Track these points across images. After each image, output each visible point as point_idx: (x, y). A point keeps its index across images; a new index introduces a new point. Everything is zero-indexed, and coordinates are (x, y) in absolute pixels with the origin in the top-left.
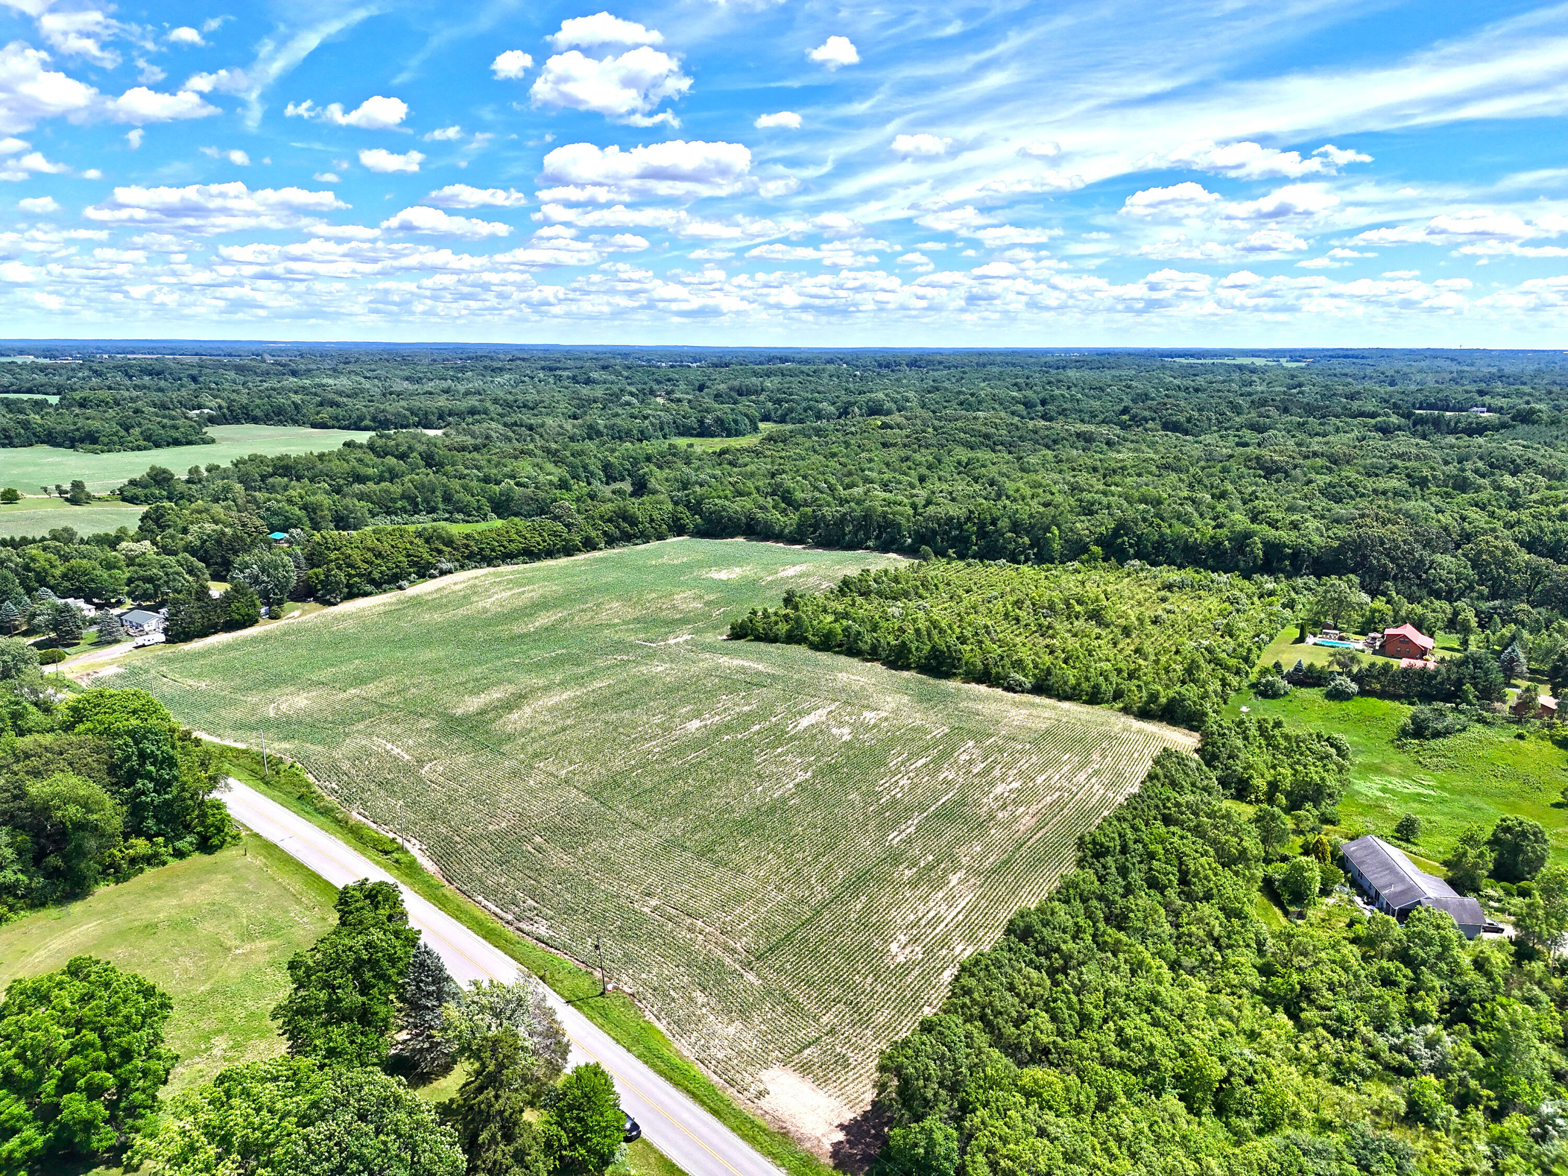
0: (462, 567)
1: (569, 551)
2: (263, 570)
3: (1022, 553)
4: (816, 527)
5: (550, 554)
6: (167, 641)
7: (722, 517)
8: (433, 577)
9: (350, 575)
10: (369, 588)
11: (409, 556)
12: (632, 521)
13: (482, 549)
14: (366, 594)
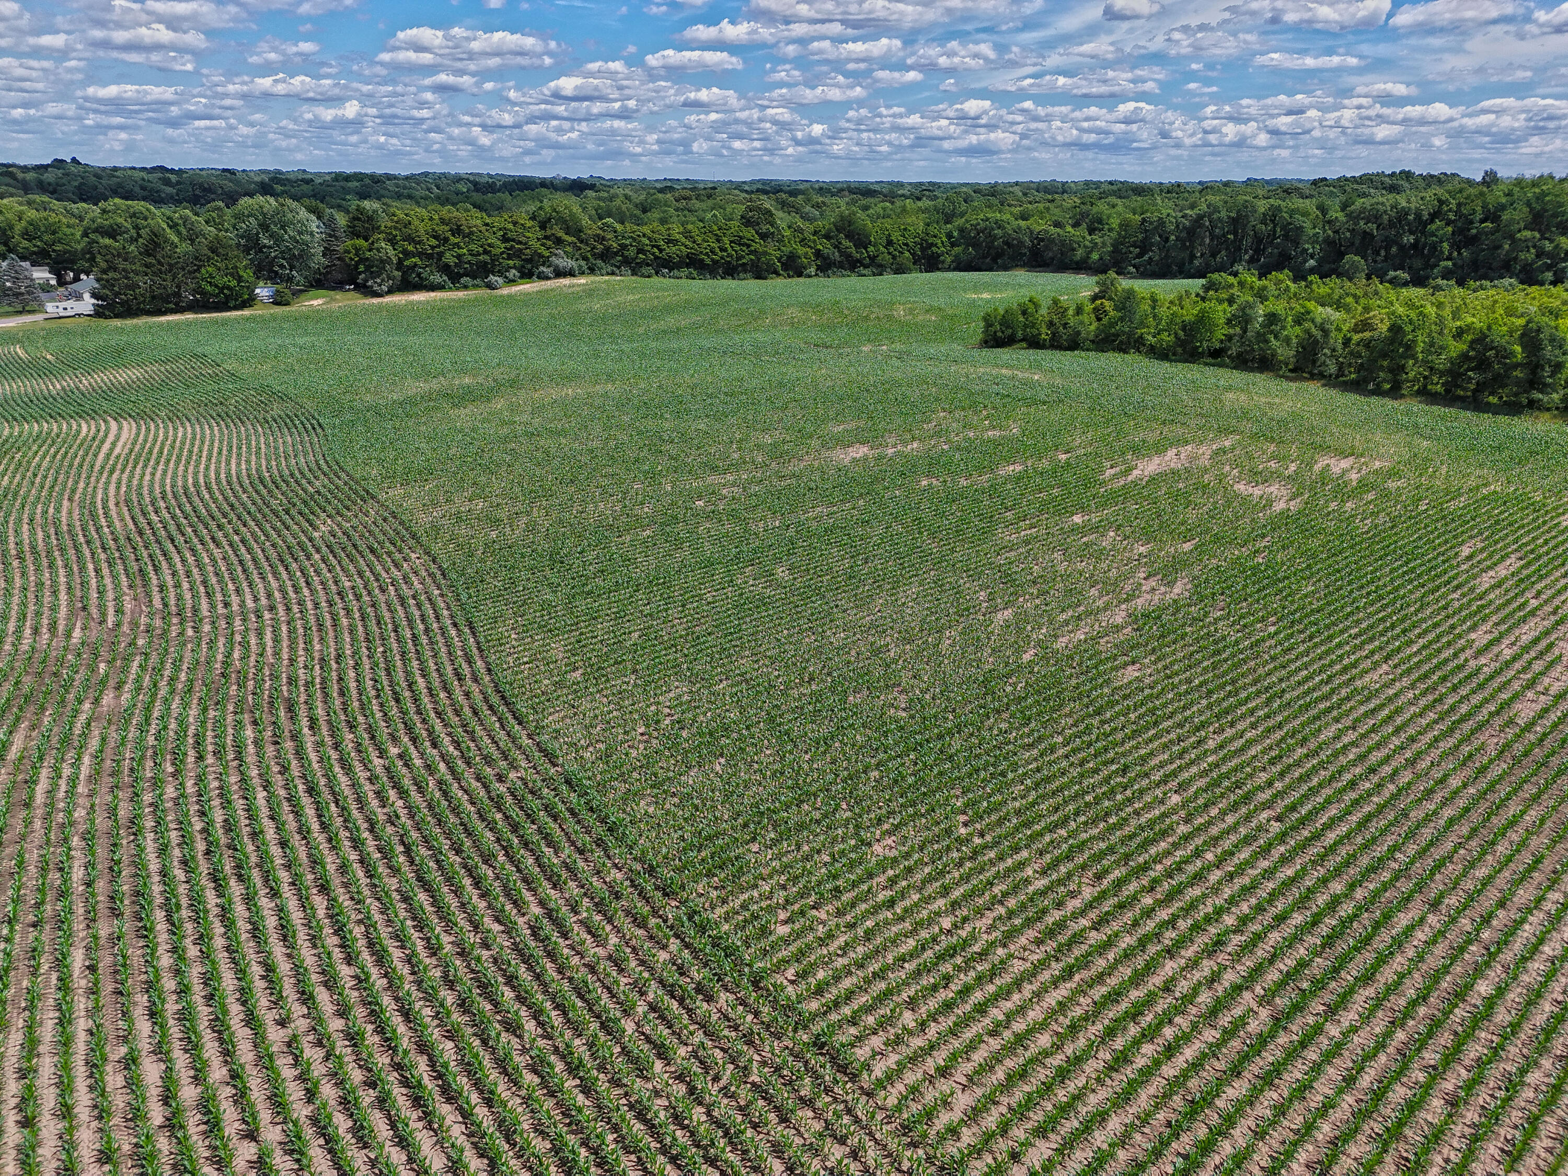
0: (592, 270)
1: (760, 272)
2: (264, 227)
3: (1548, 268)
4: (1144, 247)
5: (731, 270)
6: (99, 313)
7: (995, 238)
8: (543, 277)
9: (407, 254)
10: (437, 278)
11: (505, 239)
12: (861, 241)
13: (624, 247)
14: (433, 288)
